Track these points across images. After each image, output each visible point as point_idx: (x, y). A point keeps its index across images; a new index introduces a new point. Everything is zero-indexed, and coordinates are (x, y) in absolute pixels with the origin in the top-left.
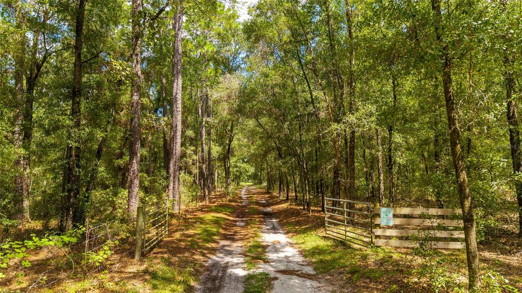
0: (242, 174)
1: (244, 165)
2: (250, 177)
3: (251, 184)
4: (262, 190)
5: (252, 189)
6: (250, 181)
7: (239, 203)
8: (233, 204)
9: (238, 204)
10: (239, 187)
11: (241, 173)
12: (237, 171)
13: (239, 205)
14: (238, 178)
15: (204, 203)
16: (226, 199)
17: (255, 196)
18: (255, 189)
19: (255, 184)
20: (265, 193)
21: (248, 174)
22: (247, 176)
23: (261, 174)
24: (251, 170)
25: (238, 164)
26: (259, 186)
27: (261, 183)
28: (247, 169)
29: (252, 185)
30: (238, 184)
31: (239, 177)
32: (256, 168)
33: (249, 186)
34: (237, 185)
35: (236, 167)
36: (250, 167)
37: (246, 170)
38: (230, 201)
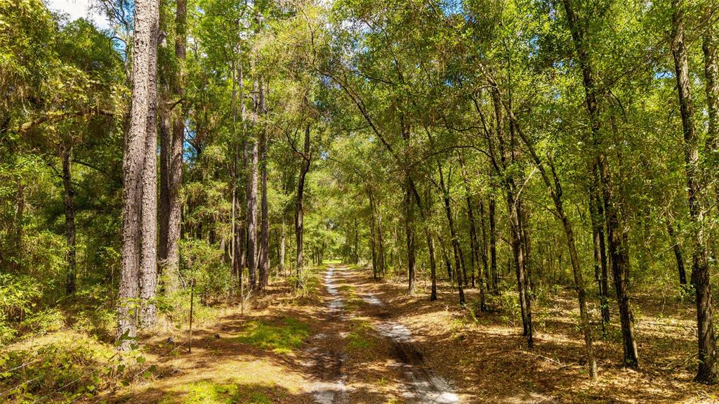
0: (326, 247)
1: (330, 233)
2: (337, 252)
3: (340, 262)
4: (362, 274)
5: (342, 271)
6: (337, 258)
7: (322, 305)
8: (309, 310)
9: (320, 309)
10: (321, 267)
11: (324, 245)
12: (318, 242)
13: (321, 314)
14: (318, 253)
15: (238, 311)
16: (294, 295)
17: (352, 285)
18: (348, 271)
19: (345, 263)
20: (370, 280)
21: (334, 247)
22: (333, 250)
23: (356, 246)
24: (341, 240)
25: (321, 231)
26: (353, 265)
27: (356, 262)
28: (334, 239)
29: (340, 264)
30: (320, 263)
31: (322, 252)
32: (347, 236)
33: (336, 265)
34: (319, 265)
35: (318, 235)
36: (338, 235)
37: (332, 241)
38: (303, 302)
